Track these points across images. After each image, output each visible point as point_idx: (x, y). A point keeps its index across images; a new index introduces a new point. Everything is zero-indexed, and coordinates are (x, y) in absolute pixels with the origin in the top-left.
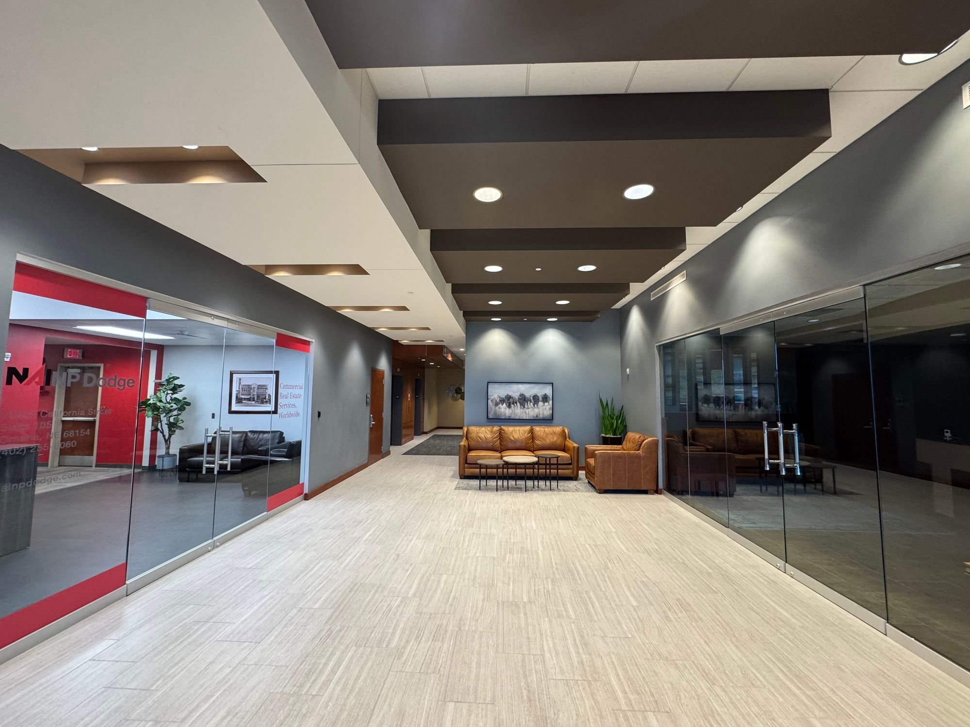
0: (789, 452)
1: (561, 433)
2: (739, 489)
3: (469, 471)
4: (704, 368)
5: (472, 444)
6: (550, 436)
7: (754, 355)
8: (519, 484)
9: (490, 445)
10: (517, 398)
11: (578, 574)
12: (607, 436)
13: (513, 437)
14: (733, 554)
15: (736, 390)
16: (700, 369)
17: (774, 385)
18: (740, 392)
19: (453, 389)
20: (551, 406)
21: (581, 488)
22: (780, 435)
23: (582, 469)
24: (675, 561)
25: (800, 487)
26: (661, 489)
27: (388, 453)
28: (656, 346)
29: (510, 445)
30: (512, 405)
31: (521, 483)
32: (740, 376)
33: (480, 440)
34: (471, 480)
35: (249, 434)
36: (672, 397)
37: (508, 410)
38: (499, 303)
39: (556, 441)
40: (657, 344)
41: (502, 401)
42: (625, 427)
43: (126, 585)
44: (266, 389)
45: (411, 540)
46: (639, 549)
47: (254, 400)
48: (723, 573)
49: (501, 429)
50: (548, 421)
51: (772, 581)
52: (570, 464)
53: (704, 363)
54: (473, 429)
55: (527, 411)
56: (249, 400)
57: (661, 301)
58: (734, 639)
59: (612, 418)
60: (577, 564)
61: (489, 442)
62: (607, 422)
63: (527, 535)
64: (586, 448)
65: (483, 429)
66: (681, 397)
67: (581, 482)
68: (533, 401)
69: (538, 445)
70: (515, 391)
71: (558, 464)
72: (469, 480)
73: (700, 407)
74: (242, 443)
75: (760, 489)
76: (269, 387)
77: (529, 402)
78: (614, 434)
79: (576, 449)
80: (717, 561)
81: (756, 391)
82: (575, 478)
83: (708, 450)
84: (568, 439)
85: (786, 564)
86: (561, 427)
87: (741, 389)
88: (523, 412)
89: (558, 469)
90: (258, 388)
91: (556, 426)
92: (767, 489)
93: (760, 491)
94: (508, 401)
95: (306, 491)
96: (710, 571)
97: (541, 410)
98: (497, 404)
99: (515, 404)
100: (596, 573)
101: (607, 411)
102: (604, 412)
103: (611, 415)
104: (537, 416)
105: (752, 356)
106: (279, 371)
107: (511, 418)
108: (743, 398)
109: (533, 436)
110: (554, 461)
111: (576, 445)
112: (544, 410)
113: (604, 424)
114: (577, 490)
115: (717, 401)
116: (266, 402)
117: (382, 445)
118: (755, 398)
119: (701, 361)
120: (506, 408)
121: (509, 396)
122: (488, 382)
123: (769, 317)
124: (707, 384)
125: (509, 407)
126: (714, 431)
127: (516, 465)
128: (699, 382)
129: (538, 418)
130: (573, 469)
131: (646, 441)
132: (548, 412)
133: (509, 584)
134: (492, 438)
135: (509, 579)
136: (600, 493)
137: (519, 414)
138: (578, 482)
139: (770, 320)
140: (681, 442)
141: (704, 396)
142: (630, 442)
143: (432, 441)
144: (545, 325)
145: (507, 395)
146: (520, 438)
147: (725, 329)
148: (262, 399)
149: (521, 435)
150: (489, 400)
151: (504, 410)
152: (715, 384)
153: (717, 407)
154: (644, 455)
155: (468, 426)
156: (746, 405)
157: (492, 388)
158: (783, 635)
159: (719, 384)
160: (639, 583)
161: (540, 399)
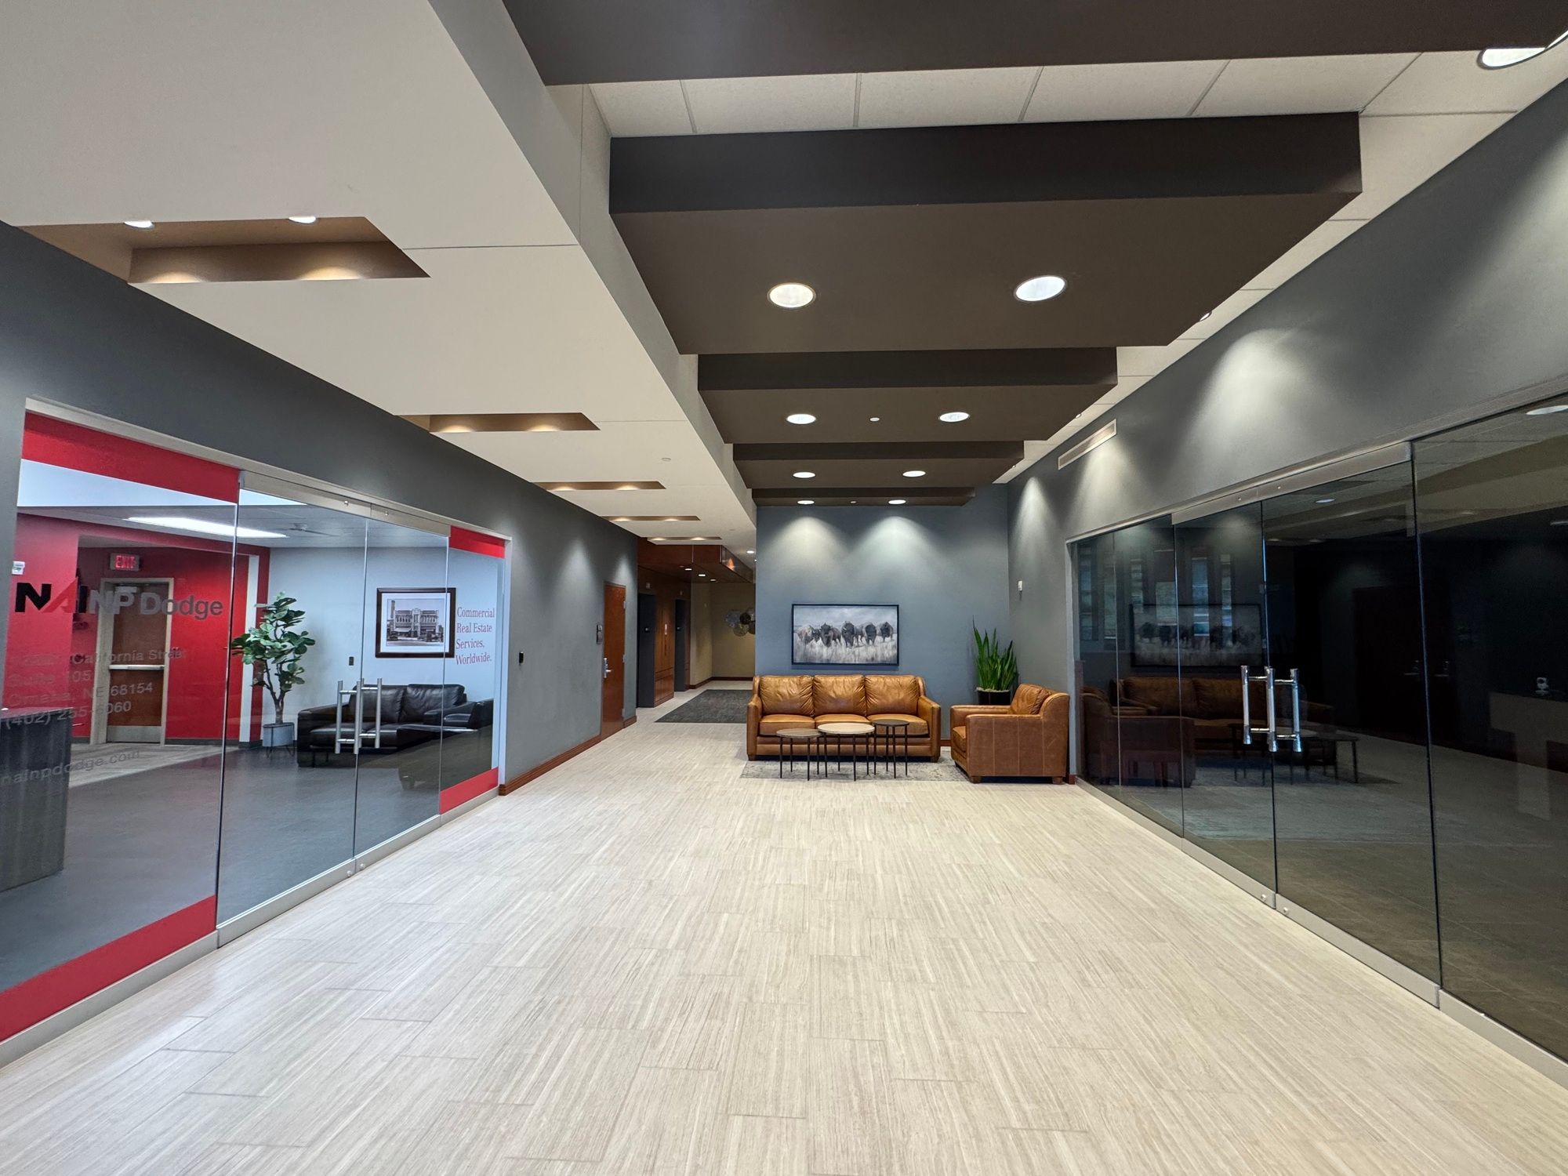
0: (1284, 715)
1: (911, 686)
2: (1200, 775)
3: (762, 748)
4: (1144, 580)
5: (768, 704)
6: (893, 692)
7: (1226, 559)
8: (844, 769)
9: (797, 706)
10: (840, 630)
11: (941, 912)
12: (987, 690)
13: (834, 692)
14: (1190, 879)
15: (1196, 615)
16: (1138, 581)
17: (1259, 606)
18: (1203, 619)
19: (737, 615)
20: (895, 642)
21: (944, 774)
22: (1270, 688)
23: (946, 743)
24: (1096, 890)
25: (1299, 771)
26: (1074, 776)
27: (633, 720)
28: (1067, 544)
29: (830, 706)
30: (833, 642)
31: (847, 767)
32: (1203, 592)
33: (781, 698)
34: (767, 762)
35: (409, 690)
36: (1093, 627)
37: (825, 649)
38: (811, 475)
39: (903, 700)
40: (1068, 542)
41: (816, 635)
42: (1016, 675)
43: (216, 931)
44: (436, 617)
45: (671, 859)
46: (1038, 872)
47: (415, 636)
48: (1174, 909)
49: (814, 680)
50: (890, 666)
51: (1254, 922)
52: (927, 736)
53: (1144, 572)
54: (771, 681)
55: (857, 651)
56: (408, 634)
57: (1076, 469)
58: (1192, 1016)
59: (995, 661)
60: (939, 896)
61: (796, 701)
62: (986, 668)
63: (857, 850)
64: (952, 711)
65: (786, 680)
66: (1107, 627)
67: (943, 764)
68: (866, 635)
69: (874, 705)
70: (837, 618)
71: (906, 736)
72: (763, 762)
73: (1138, 644)
74: (398, 705)
75: (1234, 775)
76: (439, 614)
77: (860, 637)
78: (998, 687)
79: (936, 711)
80: (1163, 891)
81: (1230, 617)
82: (934, 758)
83: (1150, 713)
84: (922, 696)
85: (1277, 895)
86: (912, 677)
87: (1204, 613)
88: (849, 653)
89: (906, 744)
90: (422, 616)
91: (904, 675)
92: (1245, 774)
93: (1233, 778)
94: (827, 634)
95: (502, 780)
96: (1153, 906)
97: (879, 649)
98: (807, 640)
99: (837, 640)
100: (968, 910)
101: (986, 650)
102: (981, 652)
103: (992, 657)
104: (873, 659)
106: (455, 589)
107: (831, 662)
108: (1207, 629)
109: (865, 692)
110: (900, 731)
111: (935, 705)
112: (884, 648)
113: (982, 671)
114: (938, 778)
115: (1166, 633)
116: (436, 638)
117: (623, 708)
118: (1227, 628)
119: (1139, 568)
120: (822, 647)
121: (827, 627)
122: (795, 606)
123: (1253, 495)
124: (1149, 605)
125: (828, 643)
126: (1161, 682)
127: (839, 738)
128: (1136, 602)
129: (874, 662)
130: (931, 743)
131: (1049, 699)
132: (891, 653)
133: (828, 929)
134: (800, 694)
135: (829, 920)
136: (975, 782)
137: (844, 656)
138: (940, 764)
139: (1256, 500)
140: (1106, 700)
141: (1144, 626)
142: (1023, 701)
143: (703, 700)
144: (886, 511)
145: (825, 625)
146: (845, 695)
147: (1180, 515)
148: (429, 634)
149: (847, 689)
150: (795, 634)
151: (819, 649)
152: (1162, 605)
153: (1166, 643)
154: (1046, 720)
155: (761, 676)
156: (1212, 639)
157: (799, 613)
158: (1271, 1009)
159: (1169, 605)
160: (1039, 926)
161: (878, 632)
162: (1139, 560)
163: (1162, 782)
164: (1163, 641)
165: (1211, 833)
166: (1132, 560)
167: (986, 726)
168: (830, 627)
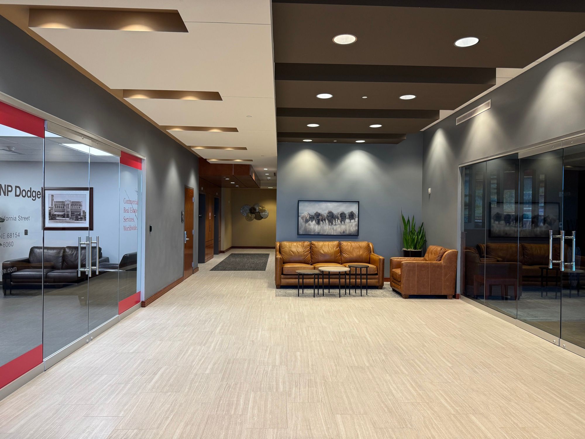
0: (568, 259)
1: (366, 247)
2: (524, 295)
3: (284, 281)
4: (498, 189)
5: (286, 257)
6: (356, 250)
7: (542, 177)
8: (331, 292)
9: (302, 258)
10: (326, 215)
11: (403, 350)
12: (409, 250)
13: (323, 251)
14: (520, 336)
15: (525, 209)
16: (495, 189)
17: (559, 204)
18: (528, 211)
19: (247, 209)
20: (357, 223)
21: (387, 294)
22: (562, 240)
23: (387, 280)
24: (476, 341)
26: (458, 295)
27: (196, 269)
28: (459, 168)
29: (321, 258)
30: (321, 222)
31: (337, 291)
32: (529, 195)
33: (292, 254)
34: (287, 290)
35: (67, 250)
36: (469, 214)
37: (317, 226)
38: (317, 125)
39: (362, 255)
40: (460, 166)
41: (312, 218)
42: (425, 241)
43: (43, 362)
44: (81, 205)
46: (447, 335)
47: (68, 217)
48: (513, 347)
49: (311, 244)
50: (354, 236)
51: (549, 351)
52: (376, 274)
53: (498, 184)
54: (286, 244)
55: (335, 227)
56: (63, 216)
57: (467, 126)
59: (413, 234)
60: (400, 344)
61: (301, 256)
62: (409, 238)
63: (353, 327)
64: (391, 260)
65: (295, 244)
66: (476, 215)
68: (340, 218)
69: (346, 258)
70: (324, 208)
71: (367, 275)
72: (285, 289)
73: (492, 224)
74: (61, 258)
75: (541, 294)
76: (83, 204)
77: (337, 219)
78: (415, 248)
79: (382, 261)
80: (508, 340)
81: (543, 210)
82: (380, 287)
83: (498, 261)
84: (372, 253)
85: (561, 339)
86: (367, 242)
87: (529, 207)
88: (330, 229)
89: (367, 279)
90: (72, 205)
91: (363, 240)
92: (547, 294)
93: (541, 296)
94: (318, 218)
95: (143, 298)
96: (503, 346)
97: (347, 226)
98: (307, 221)
99: (324, 221)
100: (416, 349)
101: (408, 227)
102: (405, 229)
103: (412, 231)
104: (344, 232)
105: (540, 178)
106: (93, 188)
107: (320, 234)
108: (530, 216)
109: (341, 250)
110: (364, 271)
111: (381, 257)
112: (350, 226)
113: (406, 240)
114: (384, 296)
115: (508, 219)
116: (81, 218)
118: (541, 216)
119: (495, 181)
120: (315, 225)
121: (318, 214)
122: (299, 201)
123: (559, 145)
124: (500, 202)
125: (318, 223)
126: (505, 245)
127: (329, 275)
128: (493, 201)
129: (345, 234)
130: (379, 278)
131: (446, 253)
132: (354, 229)
133: (351, 357)
134: (304, 252)
135: (350, 354)
136: (406, 298)
137: (327, 231)
138: (384, 290)
139: (561, 148)
140: (477, 254)
141: (495, 215)
142: (432, 254)
143: (232, 259)
144: (352, 147)
145: (317, 212)
146: (330, 252)
147: (522, 154)
148: (77, 216)
149: (330, 249)
150: (299, 218)
151: (313, 226)
152: (507, 203)
153: (508, 224)
154: (445, 264)
155: (280, 242)
156: (533, 222)
157: (302, 206)
158: (556, 378)
159: (511, 203)
160: (451, 354)
161: (347, 217)
162: (495, 177)
163: (504, 298)
164: (506, 223)
165: (529, 318)
166: (491, 177)
167: (412, 267)
168: (319, 214)
